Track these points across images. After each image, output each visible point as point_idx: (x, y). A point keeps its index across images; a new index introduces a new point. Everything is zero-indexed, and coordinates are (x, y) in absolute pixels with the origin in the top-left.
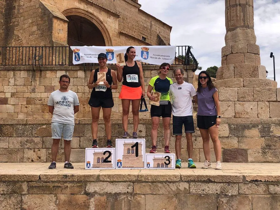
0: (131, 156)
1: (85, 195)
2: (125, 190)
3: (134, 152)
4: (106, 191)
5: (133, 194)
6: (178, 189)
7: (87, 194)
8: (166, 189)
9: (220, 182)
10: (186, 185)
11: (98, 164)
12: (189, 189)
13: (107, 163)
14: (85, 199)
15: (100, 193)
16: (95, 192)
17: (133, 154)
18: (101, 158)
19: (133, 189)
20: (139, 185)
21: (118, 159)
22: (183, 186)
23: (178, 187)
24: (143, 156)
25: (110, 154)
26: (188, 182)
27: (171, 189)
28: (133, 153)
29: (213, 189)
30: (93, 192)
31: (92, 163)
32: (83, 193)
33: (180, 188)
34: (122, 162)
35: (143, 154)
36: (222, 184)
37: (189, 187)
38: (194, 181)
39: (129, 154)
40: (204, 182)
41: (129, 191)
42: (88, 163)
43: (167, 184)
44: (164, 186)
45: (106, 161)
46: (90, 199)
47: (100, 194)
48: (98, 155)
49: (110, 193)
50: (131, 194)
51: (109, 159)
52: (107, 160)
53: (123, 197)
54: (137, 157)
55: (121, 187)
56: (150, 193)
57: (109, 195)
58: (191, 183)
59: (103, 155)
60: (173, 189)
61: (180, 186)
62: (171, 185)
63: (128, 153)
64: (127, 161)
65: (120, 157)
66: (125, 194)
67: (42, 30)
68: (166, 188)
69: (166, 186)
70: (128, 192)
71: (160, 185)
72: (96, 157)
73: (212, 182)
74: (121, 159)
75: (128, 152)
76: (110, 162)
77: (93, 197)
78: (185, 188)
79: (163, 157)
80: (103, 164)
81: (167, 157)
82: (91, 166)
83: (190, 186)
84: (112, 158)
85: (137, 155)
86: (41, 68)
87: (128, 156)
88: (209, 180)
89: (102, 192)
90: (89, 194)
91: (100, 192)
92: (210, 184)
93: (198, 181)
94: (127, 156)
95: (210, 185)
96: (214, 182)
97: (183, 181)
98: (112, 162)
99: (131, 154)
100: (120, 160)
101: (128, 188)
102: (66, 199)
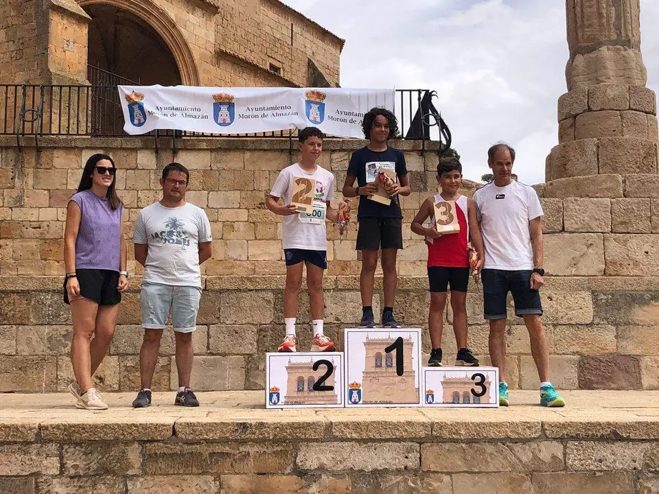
0: (384, 375)
1: (295, 477)
2: (400, 462)
3: (392, 364)
4: (349, 464)
5: (420, 472)
6: (535, 457)
7: (301, 473)
8: (505, 458)
9: (643, 440)
10: (557, 449)
11: (300, 394)
12: (565, 457)
13: (322, 393)
14: (296, 487)
15: (333, 471)
16: (322, 468)
17: (390, 370)
18: (306, 378)
19: (420, 458)
20: (436, 448)
21: (351, 382)
22: (549, 451)
23: (537, 452)
24: (416, 374)
25: (331, 368)
26: (562, 440)
27: (518, 459)
28: (391, 366)
29: (624, 457)
30: (316, 467)
31: (283, 393)
32: (288, 471)
33: (541, 456)
34: (361, 388)
35: (415, 368)
36: (647, 445)
37: (565, 454)
38: (576, 438)
39: (378, 370)
40: (603, 439)
41: (410, 464)
42: (275, 392)
43: (507, 446)
44: (501, 452)
45: (319, 386)
46: (309, 486)
47: (335, 474)
48: (300, 370)
49: (361, 471)
50: (415, 472)
51: (327, 383)
52: (322, 385)
53: (395, 479)
54: (401, 377)
55: (388, 455)
56: (465, 469)
57: (357, 475)
58: (570, 444)
59: (312, 370)
60: (524, 459)
61: (540, 451)
62: (518, 448)
63: (377, 366)
64: (374, 387)
65: (357, 376)
66: (398, 471)
67: (21, 41)
68: (506, 455)
69: (507, 452)
70: (406, 468)
71: (490, 448)
72: (295, 377)
73: (621, 439)
74: (360, 381)
75: (376, 364)
76: (331, 388)
77: (315, 482)
78: (554, 457)
79: (467, 377)
80: (312, 394)
81: (478, 377)
82: (282, 399)
83: (568, 451)
84: (336, 380)
85: (400, 371)
86: (38, 143)
87: (377, 373)
88: (614, 435)
89: (341, 467)
90: (305, 474)
91: (335, 468)
92: (616, 444)
93: (587, 438)
94: (373, 373)
95: (618, 447)
96: (628, 440)
97: (547, 437)
98: (337, 390)
99: (384, 369)
100: (357, 384)
101: (407, 458)
102: (247, 486)
